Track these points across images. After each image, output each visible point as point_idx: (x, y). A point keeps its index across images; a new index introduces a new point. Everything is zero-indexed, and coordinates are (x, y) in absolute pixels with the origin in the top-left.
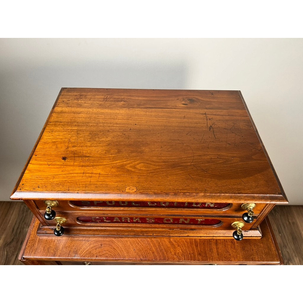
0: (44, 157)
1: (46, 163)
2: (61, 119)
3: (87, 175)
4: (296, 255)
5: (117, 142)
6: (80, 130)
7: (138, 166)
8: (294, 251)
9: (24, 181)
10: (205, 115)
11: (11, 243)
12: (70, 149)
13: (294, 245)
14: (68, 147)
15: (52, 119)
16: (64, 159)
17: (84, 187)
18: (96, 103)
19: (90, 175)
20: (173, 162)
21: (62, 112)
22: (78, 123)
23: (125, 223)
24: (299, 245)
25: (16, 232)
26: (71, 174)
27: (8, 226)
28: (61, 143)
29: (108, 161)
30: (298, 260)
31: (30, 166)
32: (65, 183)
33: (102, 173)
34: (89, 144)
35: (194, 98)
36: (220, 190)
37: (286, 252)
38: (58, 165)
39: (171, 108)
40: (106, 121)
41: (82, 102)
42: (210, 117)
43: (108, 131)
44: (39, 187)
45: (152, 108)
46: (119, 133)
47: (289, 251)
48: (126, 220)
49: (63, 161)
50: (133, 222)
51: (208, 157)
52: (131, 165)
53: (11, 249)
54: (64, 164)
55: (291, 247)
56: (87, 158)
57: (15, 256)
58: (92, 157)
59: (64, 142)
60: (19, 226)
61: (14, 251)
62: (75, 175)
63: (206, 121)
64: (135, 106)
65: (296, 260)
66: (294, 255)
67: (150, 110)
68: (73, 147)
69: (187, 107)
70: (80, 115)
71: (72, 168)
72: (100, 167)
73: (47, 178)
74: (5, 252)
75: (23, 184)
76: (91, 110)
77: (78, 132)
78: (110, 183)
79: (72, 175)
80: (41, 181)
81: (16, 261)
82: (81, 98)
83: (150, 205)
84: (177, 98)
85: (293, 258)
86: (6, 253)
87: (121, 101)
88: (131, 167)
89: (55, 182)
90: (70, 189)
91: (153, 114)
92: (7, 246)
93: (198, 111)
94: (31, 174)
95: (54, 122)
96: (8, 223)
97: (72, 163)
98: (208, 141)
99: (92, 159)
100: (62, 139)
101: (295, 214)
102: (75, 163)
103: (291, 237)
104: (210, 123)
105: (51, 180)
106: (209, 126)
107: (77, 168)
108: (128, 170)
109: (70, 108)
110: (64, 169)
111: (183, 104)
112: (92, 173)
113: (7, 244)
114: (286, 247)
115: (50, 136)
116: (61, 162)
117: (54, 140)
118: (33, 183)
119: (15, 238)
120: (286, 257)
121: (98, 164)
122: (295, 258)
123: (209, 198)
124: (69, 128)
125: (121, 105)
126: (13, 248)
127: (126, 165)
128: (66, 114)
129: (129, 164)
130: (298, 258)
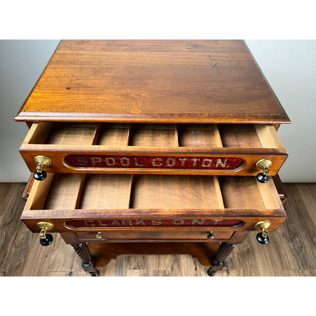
0: (47, 87)
1: (50, 92)
2: (64, 59)
3: (92, 100)
4: (303, 230)
5: (121, 77)
6: (84, 68)
7: (142, 95)
8: (300, 227)
9: (28, 105)
10: (209, 57)
11: (10, 223)
12: (73, 82)
13: (300, 220)
14: (71, 80)
15: (54, 59)
16: (68, 89)
17: (89, 109)
18: (99, 47)
19: (95, 101)
20: (178, 91)
21: (64, 54)
22: (80, 62)
23: (126, 227)
24: (304, 221)
25: (15, 213)
26: (75, 99)
27: (7, 207)
28: (64, 77)
29: (112, 90)
30: (304, 234)
31: (33, 94)
32: (69, 106)
33: (106, 99)
34: (92, 78)
35: (198, 44)
36: (224, 111)
37: (292, 228)
38: (62, 93)
39: (175, 52)
40: (109, 60)
41: (85, 46)
42: (213, 58)
43: (112, 68)
44: (43, 109)
45: (155, 51)
46: (122, 70)
47: (295, 226)
48: (127, 222)
49: (67, 90)
50: (135, 226)
51: (213, 87)
52: (135, 93)
53: (10, 229)
54: (68, 93)
55: (297, 222)
56: (91, 88)
57: (15, 235)
58: (96, 87)
59: (67, 76)
60: (18, 206)
61: (13, 231)
62: (79, 100)
63: (210, 61)
64: (138, 50)
65: (302, 234)
66: (300, 230)
67: (154, 52)
68: (77, 80)
69: (191, 51)
70: (83, 57)
71: (76, 95)
72: (104, 95)
73: (51, 103)
74: (3, 232)
75: (27, 107)
76: (94, 53)
77: (81, 69)
78: (115, 107)
79: (77, 100)
80: (45, 105)
81: (16, 240)
82: (84, 44)
83: (154, 165)
84: (181, 44)
85: (299, 233)
86: (5, 232)
87: (124, 46)
88: (135, 95)
89: (60, 106)
90: (75, 110)
91: (157, 55)
92: (6, 226)
93: (201, 54)
94: (35, 100)
95: (56, 61)
96: (7, 204)
97: (76, 92)
98: (211, 75)
99: (96, 89)
100: (65, 74)
101: (301, 192)
102: (79, 92)
103: (297, 214)
104: (213, 63)
105: (56, 104)
106: (213, 65)
107: (82, 96)
108: (133, 97)
109: (72, 51)
110: (68, 96)
111: (187, 48)
112: (97, 99)
113: (6, 225)
114: (292, 222)
115: (53, 72)
116: (65, 91)
117: (57, 75)
118: (37, 106)
119: (14, 218)
120: (292, 232)
121: (102, 92)
122: (301, 232)
123: (214, 118)
124: (72, 66)
125: (124, 49)
126: (12, 228)
127: (130, 93)
128: (68, 56)
129: (133, 93)
130: (304, 233)
